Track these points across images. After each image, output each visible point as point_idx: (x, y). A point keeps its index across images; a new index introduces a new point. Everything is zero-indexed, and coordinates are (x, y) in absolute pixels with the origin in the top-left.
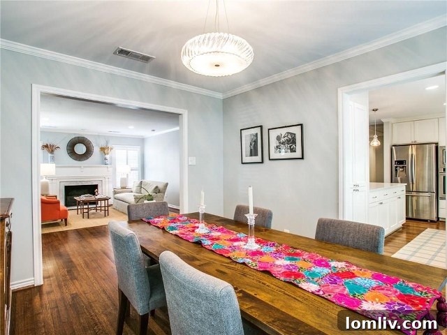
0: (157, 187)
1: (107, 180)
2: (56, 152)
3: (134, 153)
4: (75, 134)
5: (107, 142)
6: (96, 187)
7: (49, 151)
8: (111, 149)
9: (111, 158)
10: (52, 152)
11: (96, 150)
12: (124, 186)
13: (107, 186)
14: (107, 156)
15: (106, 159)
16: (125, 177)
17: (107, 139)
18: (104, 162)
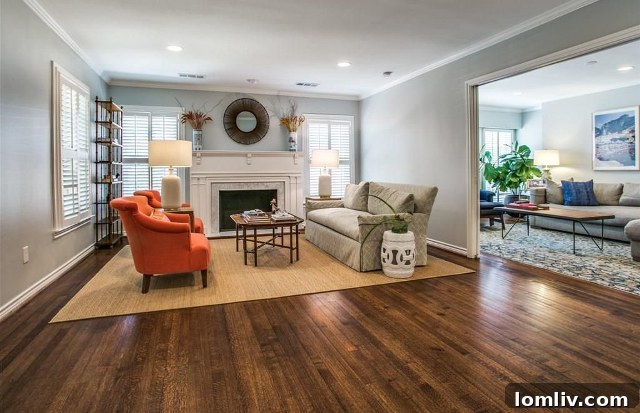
0: (411, 197)
1: (293, 181)
2: (205, 127)
3: (342, 131)
4: (237, 94)
5: (293, 109)
6: (273, 194)
7: (193, 124)
8: (301, 121)
9: (301, 139)
10: (198, 127)
11: (274, 124)
12: (325, 194)
13: (293, 193)
14: (295, 135)
15: (291, 140)
16: (327, 174)
17: (294, 101)
18: (288, 145)
